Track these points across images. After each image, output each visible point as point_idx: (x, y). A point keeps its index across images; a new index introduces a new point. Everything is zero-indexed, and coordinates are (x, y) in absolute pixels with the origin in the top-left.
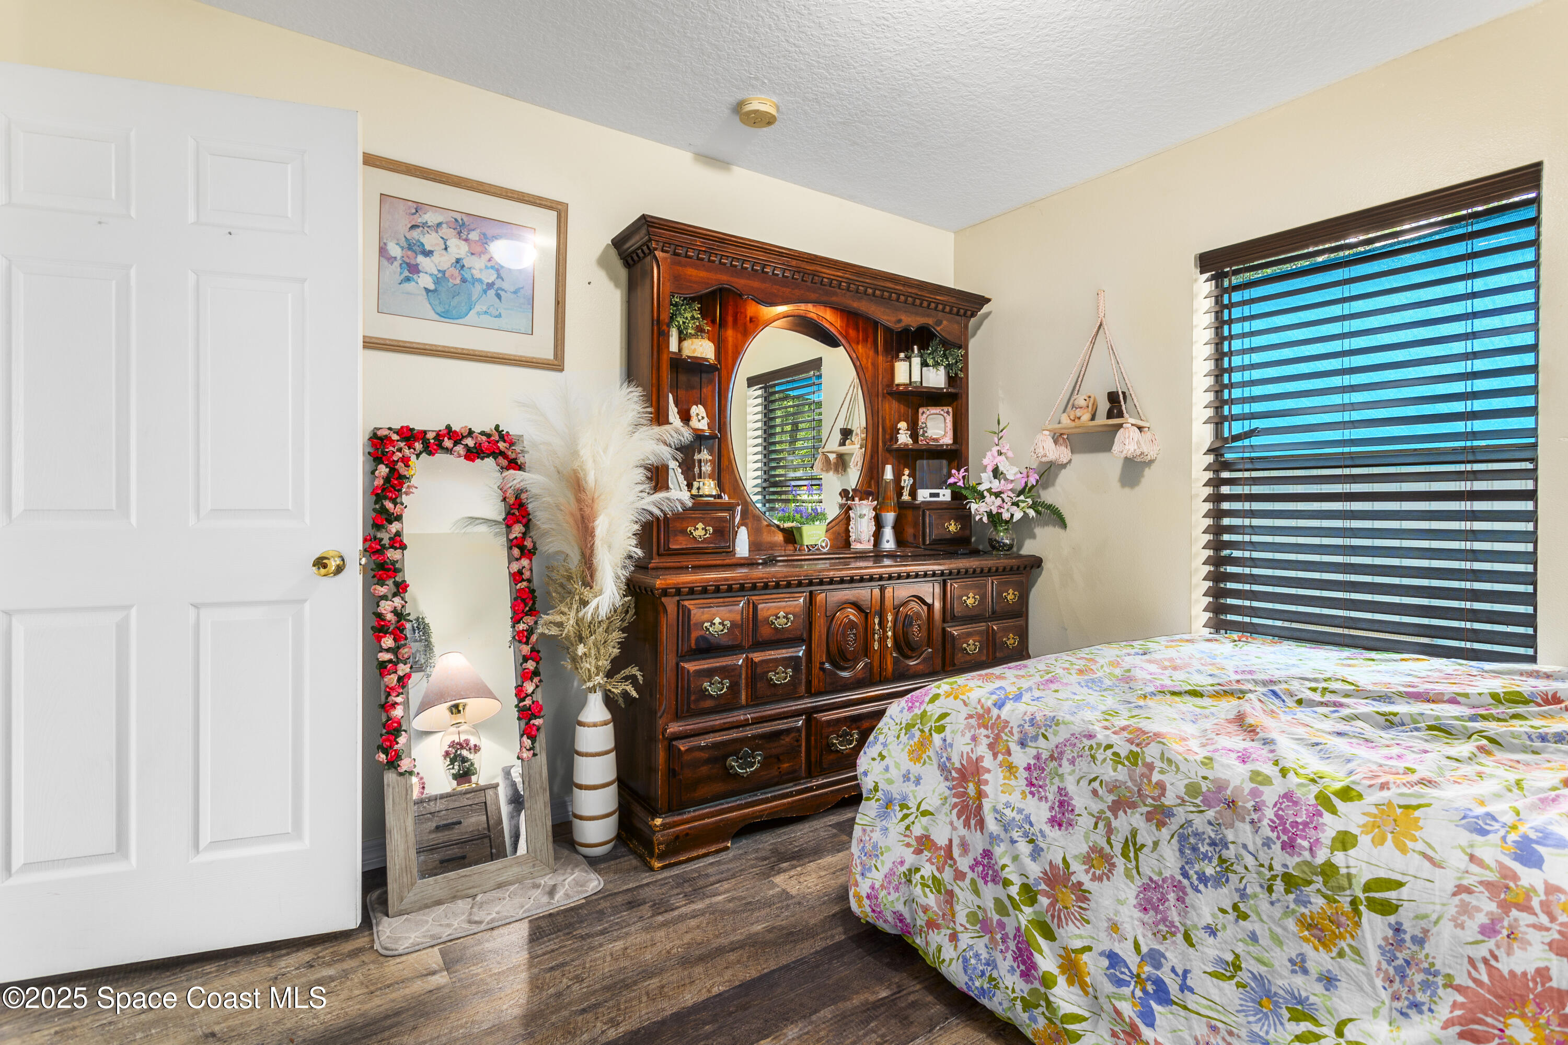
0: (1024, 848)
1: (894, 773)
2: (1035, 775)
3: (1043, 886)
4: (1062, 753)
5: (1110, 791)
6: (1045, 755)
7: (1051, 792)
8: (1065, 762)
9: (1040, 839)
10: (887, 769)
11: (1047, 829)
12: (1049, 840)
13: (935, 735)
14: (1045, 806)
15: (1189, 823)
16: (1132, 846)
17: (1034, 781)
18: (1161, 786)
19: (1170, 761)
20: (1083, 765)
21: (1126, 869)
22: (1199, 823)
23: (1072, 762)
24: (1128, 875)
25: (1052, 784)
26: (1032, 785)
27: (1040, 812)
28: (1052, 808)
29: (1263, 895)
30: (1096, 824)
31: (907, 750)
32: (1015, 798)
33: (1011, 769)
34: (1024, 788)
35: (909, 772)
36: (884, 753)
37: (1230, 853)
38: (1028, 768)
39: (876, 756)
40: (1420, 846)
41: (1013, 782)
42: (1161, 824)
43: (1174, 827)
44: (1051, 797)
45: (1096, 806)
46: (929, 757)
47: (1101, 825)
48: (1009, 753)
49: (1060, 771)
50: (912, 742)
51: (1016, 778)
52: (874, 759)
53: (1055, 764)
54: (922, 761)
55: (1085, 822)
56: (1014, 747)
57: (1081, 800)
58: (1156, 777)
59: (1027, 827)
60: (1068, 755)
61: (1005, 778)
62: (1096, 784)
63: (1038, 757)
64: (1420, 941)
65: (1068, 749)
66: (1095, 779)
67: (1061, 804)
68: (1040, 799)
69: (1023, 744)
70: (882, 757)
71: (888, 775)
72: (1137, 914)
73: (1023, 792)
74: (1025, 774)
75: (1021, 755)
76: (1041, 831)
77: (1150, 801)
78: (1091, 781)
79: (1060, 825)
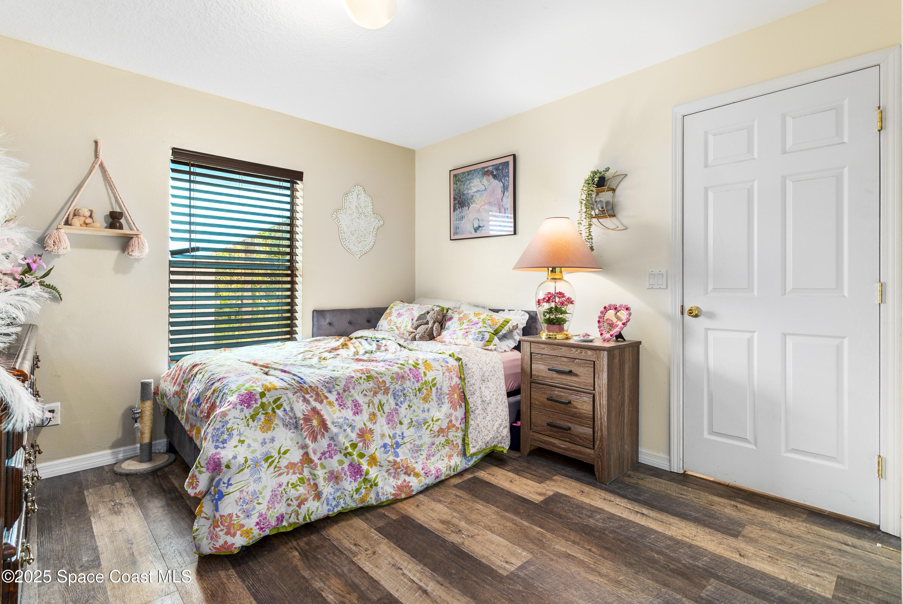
0: (349, 430)
1: (256, 445)
2: (340, 401)
3: (359, 439)
4: (348, 387)
5: (371, 391)
6: (341, 391)
7: (349, 403)
8: (351, 390)
9: (353, 423)
10: (249, 446)
11: (354, 418)
12: (357, 421)
13: (278, 411)
14: (349, 410)
15: (395, 388)
16: (381, 405)
17: (341, 404)
18: (384, 382)
19: (381, 373)
20: (358, 388)
21: (381, 414)
22: (398, 387)
23: (354, 388)
24: (382, 416)
25: (348, 401)
26: (341, 405)
27: (348, 413)
28: (352, 409)
29: (415, 398)
30: (369, 406)
31: (258, 429)
32: (338, 414)
33: (330, 404)
34: (339, 408)
35: (264, 439)
36: (242, 439)
37: (405, 392)
38: (337, 400)
39: (237, 444)
40: (434, 368)
41: (334, 409)
42: (388, 393)
43: (391, 392)
44: (350, 406)
45: (367, 400)
46: (277, 425)
47: (371, 405)
48: (327, 398)
49: (350, 394)
50: (260, 423)
51: (334, 406)
52: (236, 447)
53: (347, 392)
54: (272, 429)
55: (365, 407)
56: (328, 395)
57: (361, 400)
58: (381, 380)
59: (347, 422)
60: (351, 387)
61: (331, 408)
62: (365, 392)
63: (339, 394)
64: (441, 389)
65: (349, 385)
66: (363, 390)
67: (355, 406)
68: (347, 409)
69: (330, 392)
70: (242, 442)
71: (252, 449)
72: (387, 426)
73: (339, 410)
74: (337, 403)
75: (332, 396)
76: (353, 420)
77: (383, 388)
78: (362, 393)
79: (358, 413)
